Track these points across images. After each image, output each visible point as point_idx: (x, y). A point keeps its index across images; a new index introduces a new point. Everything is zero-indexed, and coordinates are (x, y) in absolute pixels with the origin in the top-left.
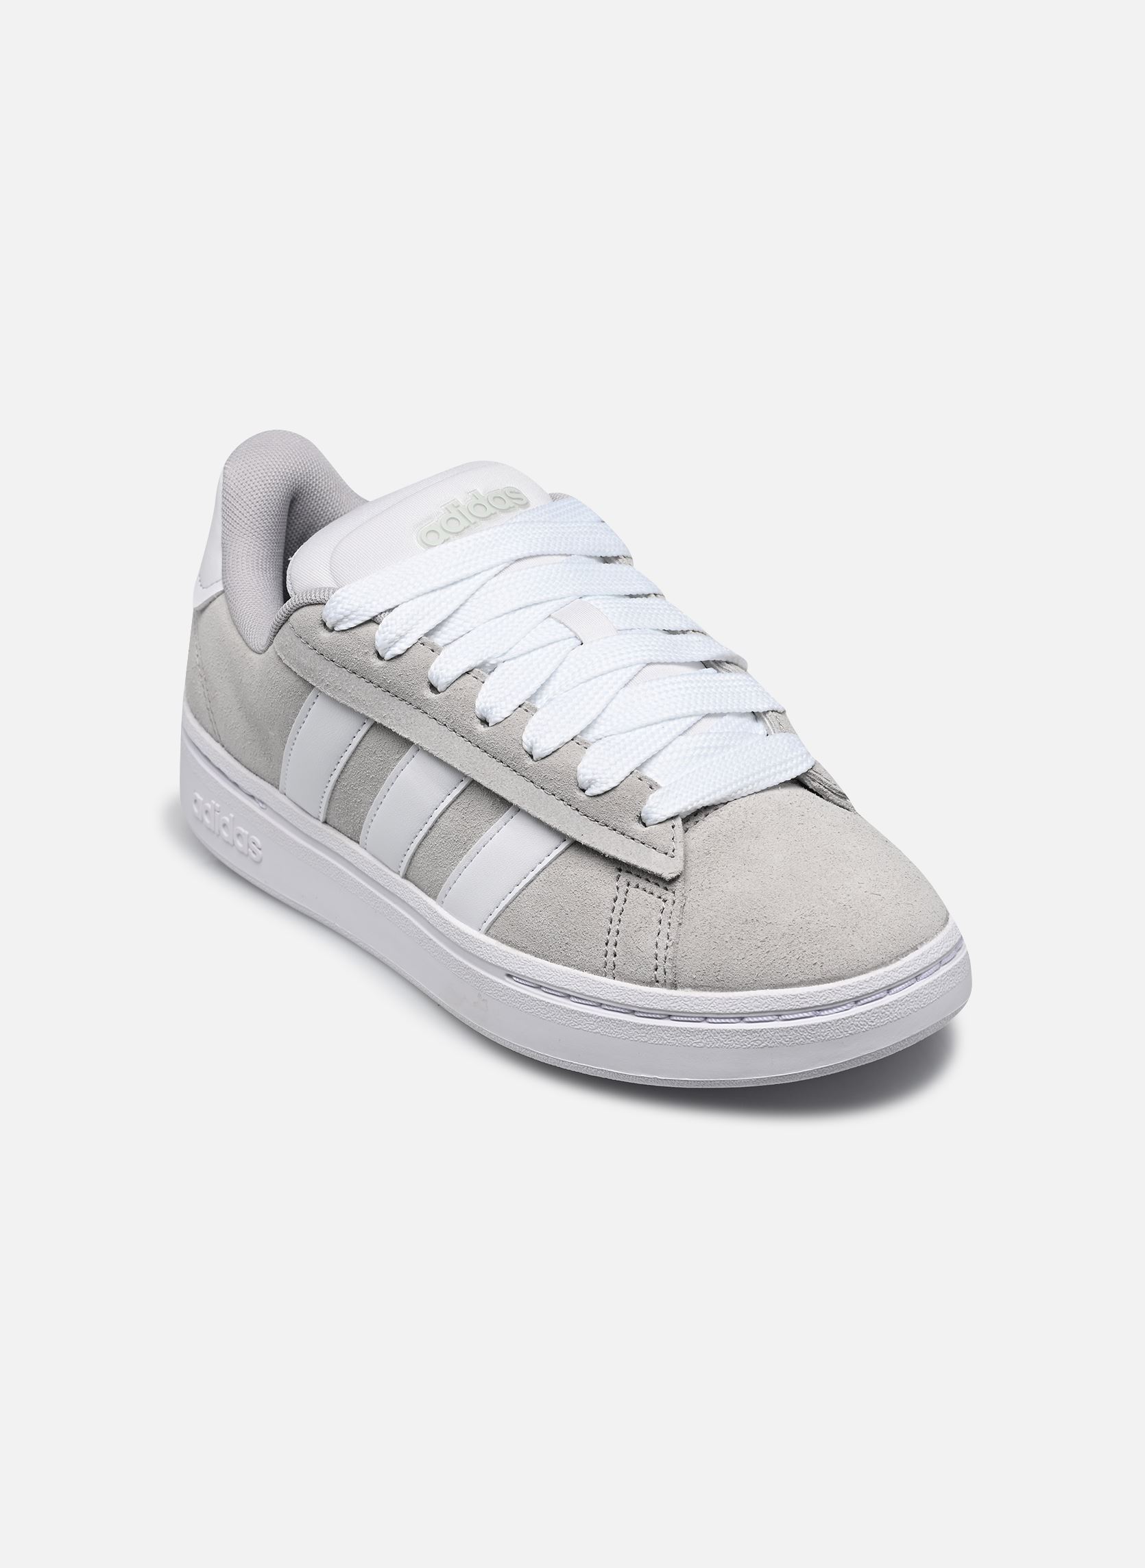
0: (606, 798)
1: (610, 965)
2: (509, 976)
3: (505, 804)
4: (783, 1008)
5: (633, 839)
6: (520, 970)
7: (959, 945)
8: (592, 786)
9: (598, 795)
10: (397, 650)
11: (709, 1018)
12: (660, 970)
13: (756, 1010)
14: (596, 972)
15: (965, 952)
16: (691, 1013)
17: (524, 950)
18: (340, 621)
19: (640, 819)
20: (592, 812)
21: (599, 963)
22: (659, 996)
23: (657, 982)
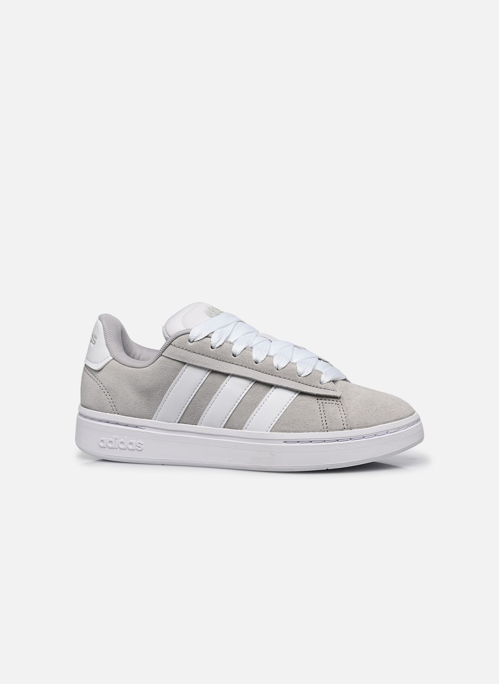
0: (309, 376)
1: (325, 428)
2: (285, 442)
3: (271, 386)
4: (389, 429)
5: (321, 388)
6: (290, 438)
7: (419, 420)
8: (304, 373)
9: (306, 376)
10: (220, 343)
11: (365, 437)
12: (345, 425)
13: (381, 431)
14: (321, 431)
15: (421, 422)
16: (360, 436)
17: (289, 432)
18: (195, 339)
19: (320, 383)
20: (305, 382)
21: (321, 427)
22: (347, 433)
23: (345, 429)
